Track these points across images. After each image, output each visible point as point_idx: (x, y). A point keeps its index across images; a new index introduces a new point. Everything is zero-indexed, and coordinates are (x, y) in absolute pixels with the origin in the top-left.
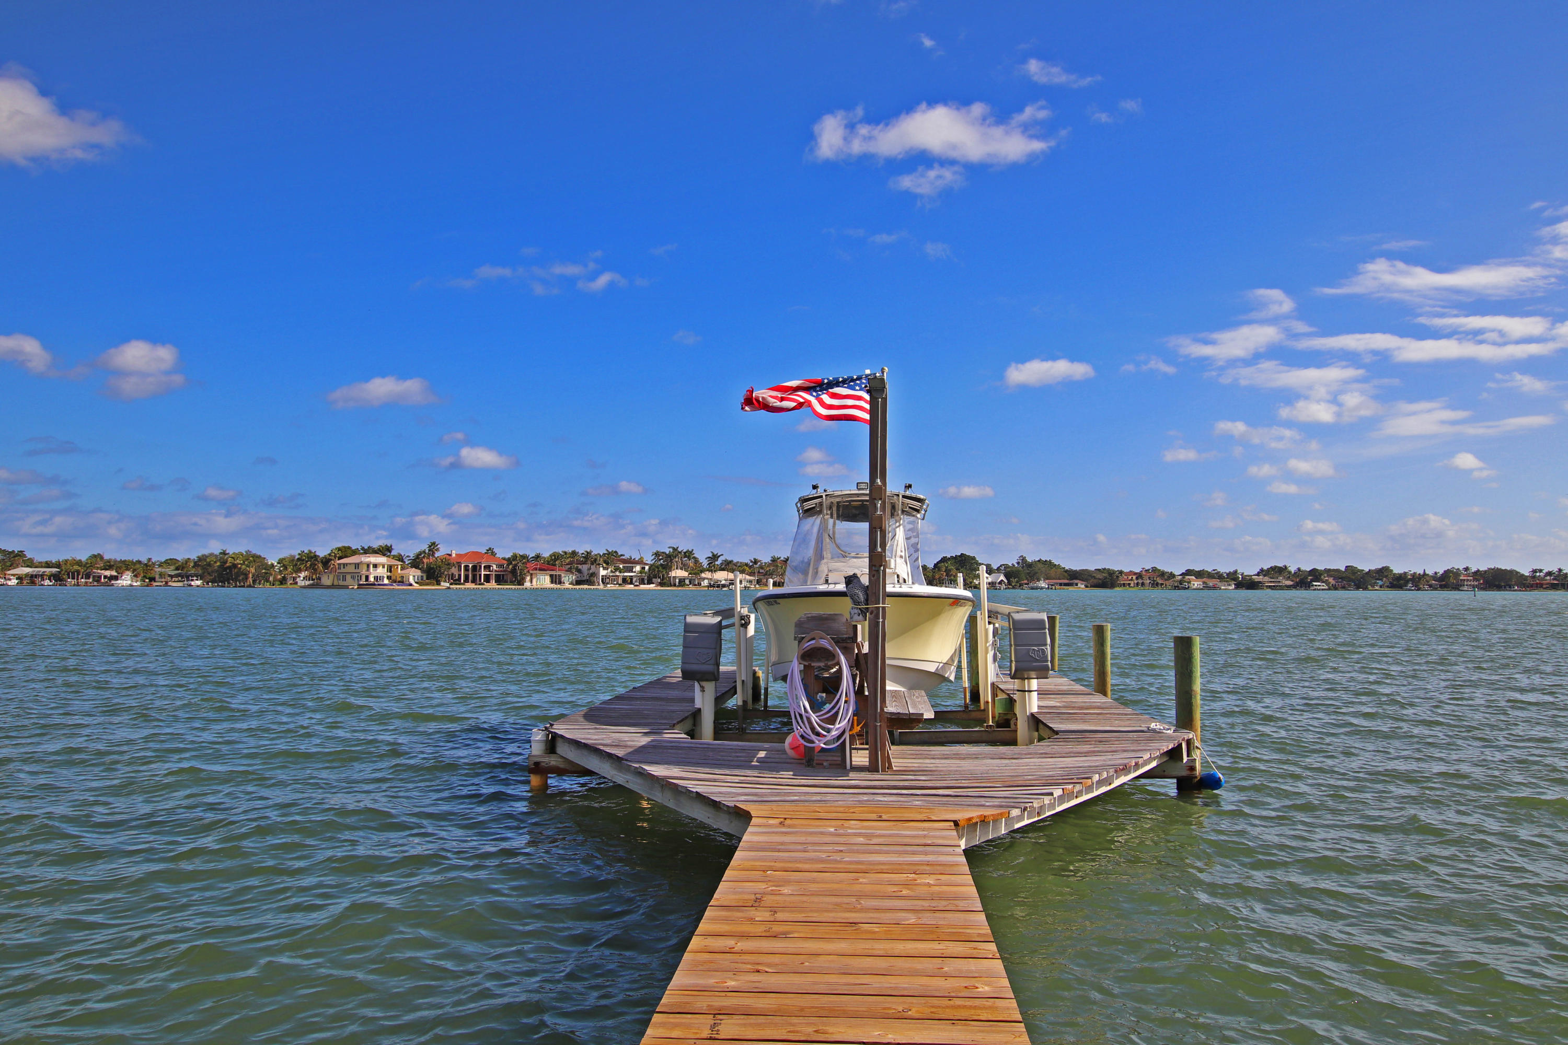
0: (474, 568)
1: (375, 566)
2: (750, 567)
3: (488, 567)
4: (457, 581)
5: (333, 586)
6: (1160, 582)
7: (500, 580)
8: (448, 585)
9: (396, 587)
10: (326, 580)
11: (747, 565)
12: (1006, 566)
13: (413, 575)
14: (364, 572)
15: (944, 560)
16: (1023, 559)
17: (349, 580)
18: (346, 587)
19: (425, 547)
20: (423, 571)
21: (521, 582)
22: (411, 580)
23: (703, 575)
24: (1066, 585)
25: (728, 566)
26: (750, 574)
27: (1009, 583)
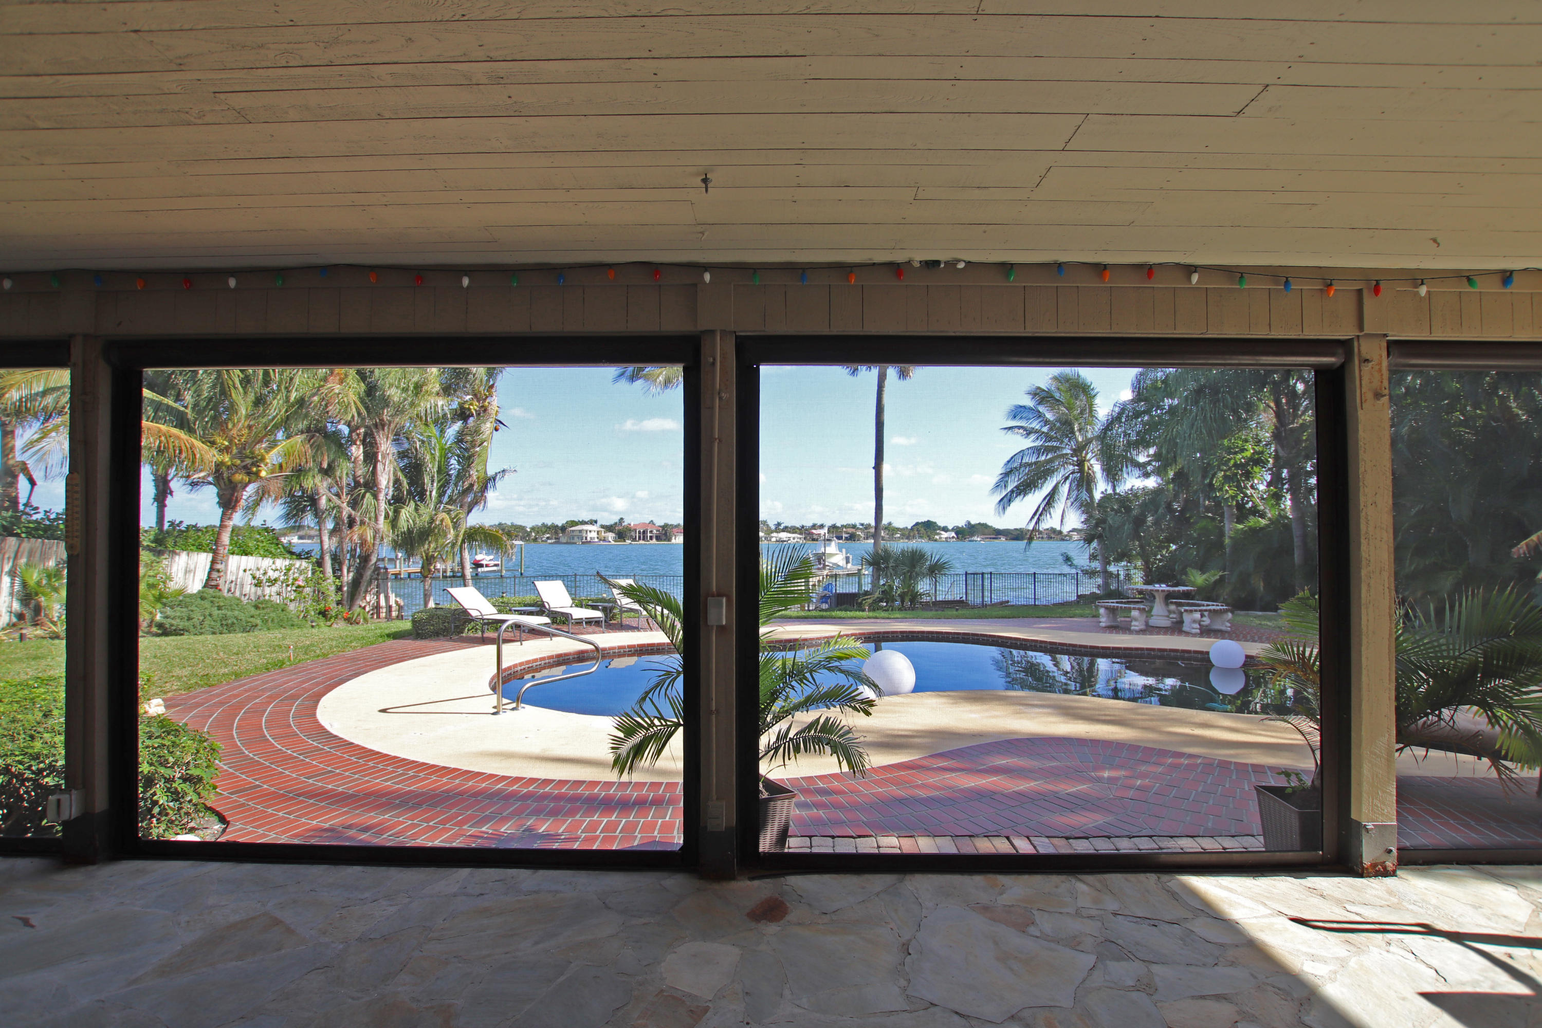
0: (644, 532)
1: (590, 531)
2: (800, 530)
3: (651, 532)
4: (634, 540)
5: (567, 543)
6: (1053, 536)
7: (658, 538)
8: (630, 542)
9: (602, 543)
10: (563, 540)
11: (798, 528)
12: (958, 527)
13: (611, 536)
14: (584, 535)
15: (917, 524)
16: (969, 523)
17: (576, 540)
18: (575, 543)
19: (617, 521)
20: (616, 534)
21: (670, 540)
22: (610, 539)
23: (772, 535)
24: (994, 538)
25: (786, 529)
26: (801, 534)
27: (958, 538)
